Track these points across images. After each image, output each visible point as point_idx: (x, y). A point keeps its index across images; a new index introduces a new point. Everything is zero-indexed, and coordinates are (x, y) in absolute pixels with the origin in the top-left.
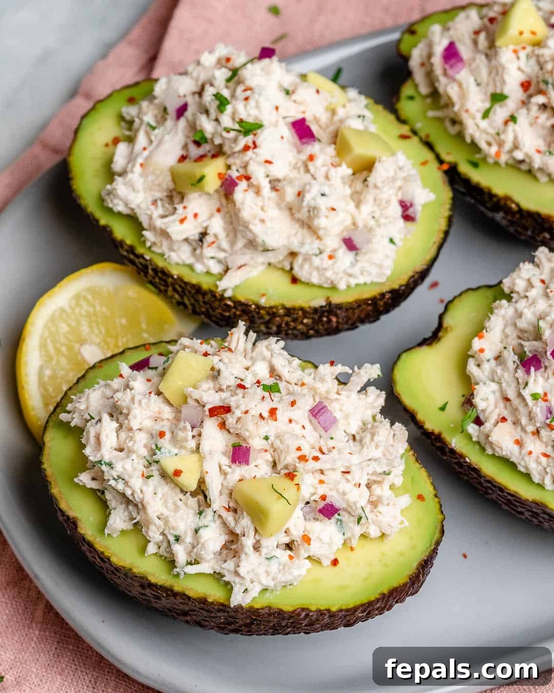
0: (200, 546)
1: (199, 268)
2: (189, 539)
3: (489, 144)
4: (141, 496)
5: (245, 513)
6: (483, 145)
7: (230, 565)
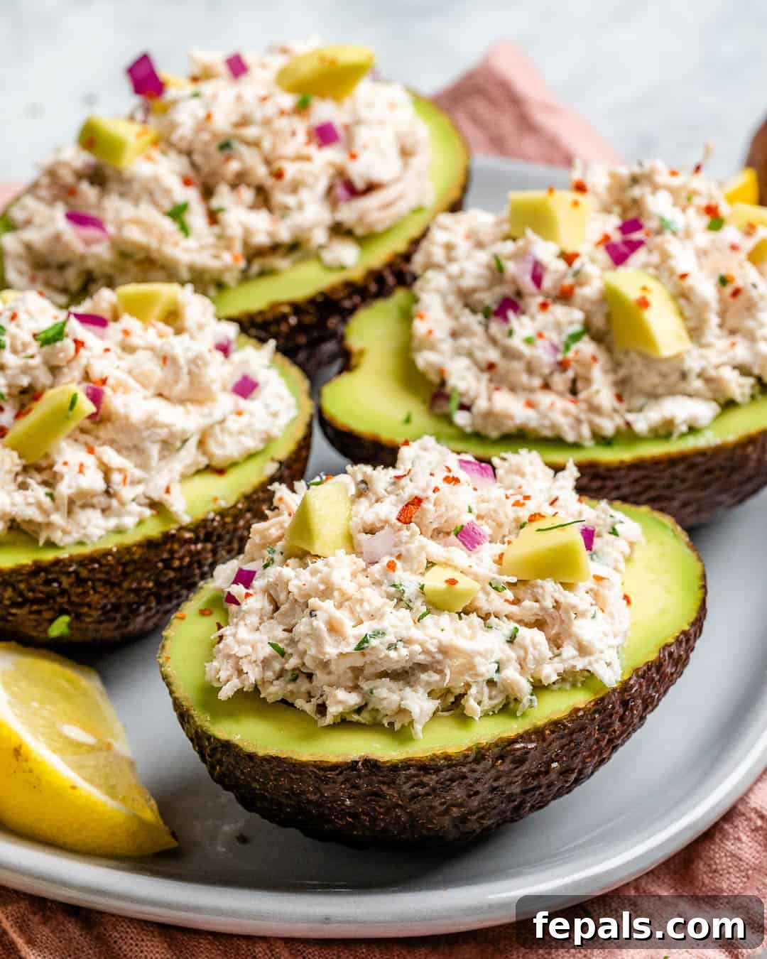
0: (531, 649)
1: (129, 521)
2: (510, 653)
3: (216, 257)
4: (435, 642)
5: (539, 581)
6: (213, 264)
7: (569, 651)
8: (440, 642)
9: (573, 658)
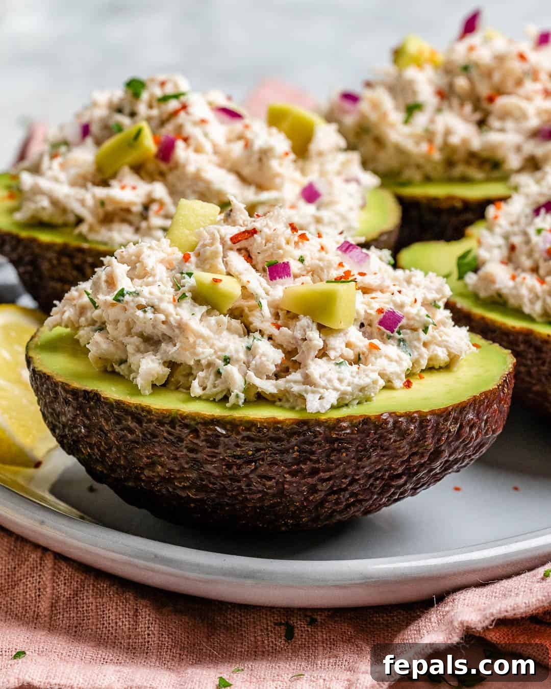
5: (302, 317)
8: (181, 319)
9: (295, 382)
